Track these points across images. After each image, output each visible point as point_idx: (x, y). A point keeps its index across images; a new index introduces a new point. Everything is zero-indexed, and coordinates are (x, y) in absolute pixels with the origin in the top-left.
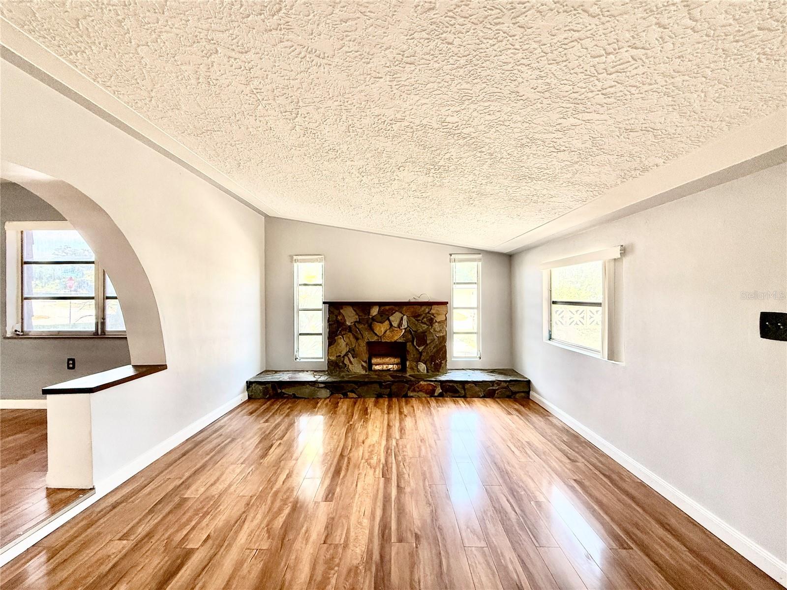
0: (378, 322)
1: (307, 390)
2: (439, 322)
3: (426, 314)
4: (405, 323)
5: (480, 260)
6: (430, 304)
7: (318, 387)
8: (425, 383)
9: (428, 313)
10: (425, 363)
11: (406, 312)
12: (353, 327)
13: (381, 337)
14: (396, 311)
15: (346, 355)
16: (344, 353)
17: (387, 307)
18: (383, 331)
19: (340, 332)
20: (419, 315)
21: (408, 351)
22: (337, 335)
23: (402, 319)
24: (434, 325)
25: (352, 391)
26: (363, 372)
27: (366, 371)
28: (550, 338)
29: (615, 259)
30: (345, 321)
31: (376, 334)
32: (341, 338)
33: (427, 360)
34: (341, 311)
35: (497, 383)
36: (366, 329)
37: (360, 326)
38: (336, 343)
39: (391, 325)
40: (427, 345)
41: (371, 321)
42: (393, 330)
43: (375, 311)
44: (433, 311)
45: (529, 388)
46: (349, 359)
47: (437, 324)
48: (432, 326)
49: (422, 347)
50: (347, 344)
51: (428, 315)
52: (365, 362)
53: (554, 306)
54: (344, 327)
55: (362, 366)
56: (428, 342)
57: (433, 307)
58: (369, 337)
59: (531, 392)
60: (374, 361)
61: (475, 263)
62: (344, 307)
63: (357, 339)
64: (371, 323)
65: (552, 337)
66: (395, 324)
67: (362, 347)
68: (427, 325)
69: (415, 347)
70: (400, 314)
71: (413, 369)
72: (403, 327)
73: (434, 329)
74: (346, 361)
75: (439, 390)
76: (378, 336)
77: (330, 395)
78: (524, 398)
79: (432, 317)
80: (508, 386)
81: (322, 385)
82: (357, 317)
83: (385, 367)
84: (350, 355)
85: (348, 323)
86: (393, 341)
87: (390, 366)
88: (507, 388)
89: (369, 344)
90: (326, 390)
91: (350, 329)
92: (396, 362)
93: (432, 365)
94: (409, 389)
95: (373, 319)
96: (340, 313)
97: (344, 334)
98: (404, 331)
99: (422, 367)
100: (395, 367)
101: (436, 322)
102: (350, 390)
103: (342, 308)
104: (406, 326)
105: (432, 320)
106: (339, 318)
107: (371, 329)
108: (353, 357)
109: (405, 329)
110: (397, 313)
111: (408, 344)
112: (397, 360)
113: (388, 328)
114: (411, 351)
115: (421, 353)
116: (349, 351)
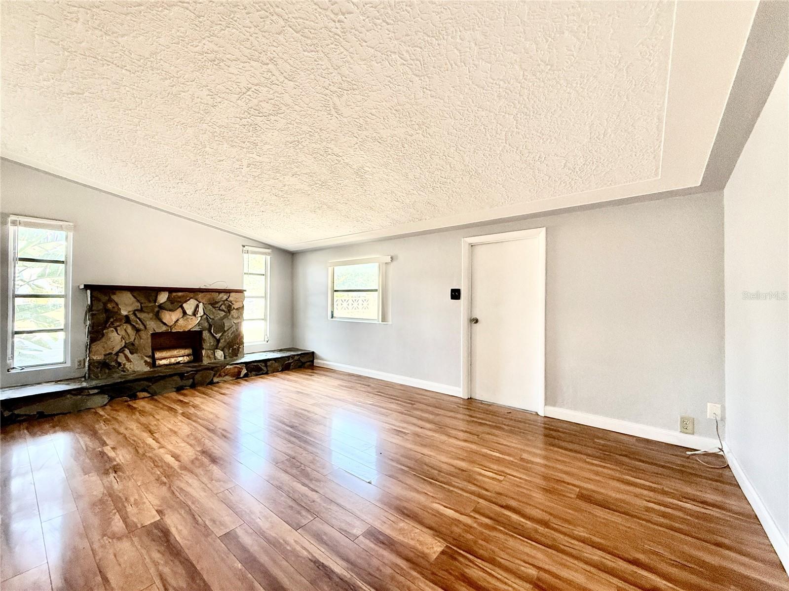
0: (167, 310)
1: (69, 401)
2: (237, 309)
3: (224, 301)
4: (201, 312)
5: (269, 254)
6: (228, 292)
7: (89, 395)
8: (231, 367)
9: (226, 300)
10: (222, 350)
11: (202, 299)
12: (132, 317)
13: (171, 327)
14: (191, 298)
15: (122, 351)
16: (117, 349)
17: (180, 294)
18: (174, 320)
19: (112, 323)
20: (217, 303)
21: (204, 340)
22: (105, 328)
23: (197, 306)
24: (232, 312)
25: (143, 390)
26: (147, 369)
27: (150, 368)
28: (332, 317)
29: (386, 263)
30: (119, 309)
31: (165, 324)
32: (112, 331)
33: (224, 347)
34: (112, 297)
35: (292, 358)
36: (151, 319)
37: (142, 316)
38: (104, 340)
39: (185, 313)
40: (225, 332)
41: (157, 309)
42: (188, 318)
43: (163, 298)
44: (231, 299)
45: (314, 357)
46: (126, 357)
47: (234, 310)
48: (230, 313)
49: (220, 335)
50: (123, 338)
51: (226, 302)
52: (149, 357)
53: (335, 293)
54: (119, 317)
55: (146, 362)
56: (226, 329)
57: (232, 294)
58: (153, 326)
59: (315, 360)
60: (158, 355)
61: (264, 257)
62: (117, 292)
63: (138, 331)
64: (158, 312)
65: (334, 316)
66: (189, 312)
67: (146, 340)
68: (225, 312)
69: (213, 335)
70: (196, 301)
71: (210, 358)
72: (199, 315)
73: (232, 316)
74: (121, 359)
75: (244, 371)
76: (168, 326)
77: (109, 401)
78: (310, 365)
79: (231, 304)
80: (299, 358)
81: (96, 391)
82: (139, 305)
83: (173, 360)
84: (127, 352)
85: (124, 313)
86: (187, 330)
87: (180, 359)
88: (299, 360)
89: (155, 336)
90: (102, 396)
91: (127, 320)
92: (186, 354)
93: (230, 351)
94: (214, 376)
95: (161, 307)
96: (111, 300)
97: (119, 326)
98: (200, 318)
99: (219, 354)
100: (186, 359)
101: (234, 308)
102: (140, 388)
103: (114, 294)
104: (202, 314)
105: (230, 306)
106: (110, 306)
107: (158, 317)
108: (132, 353)
109: (201, 317)
110: (191, 300)
111: (204, 332)
112: (187, 351)
113: (181, 316)
114: (207, 339)
115: (218, 341)
116: (125, 347)
